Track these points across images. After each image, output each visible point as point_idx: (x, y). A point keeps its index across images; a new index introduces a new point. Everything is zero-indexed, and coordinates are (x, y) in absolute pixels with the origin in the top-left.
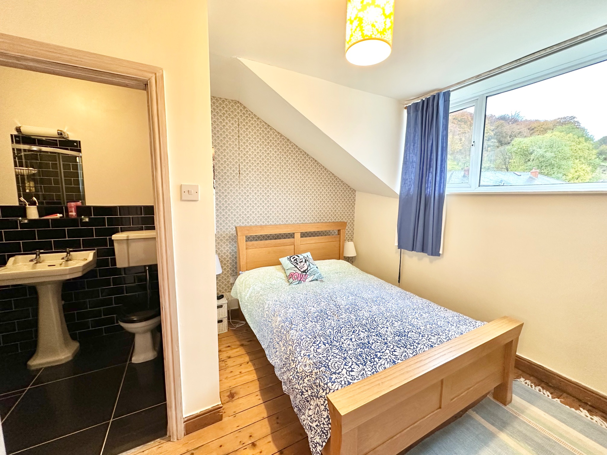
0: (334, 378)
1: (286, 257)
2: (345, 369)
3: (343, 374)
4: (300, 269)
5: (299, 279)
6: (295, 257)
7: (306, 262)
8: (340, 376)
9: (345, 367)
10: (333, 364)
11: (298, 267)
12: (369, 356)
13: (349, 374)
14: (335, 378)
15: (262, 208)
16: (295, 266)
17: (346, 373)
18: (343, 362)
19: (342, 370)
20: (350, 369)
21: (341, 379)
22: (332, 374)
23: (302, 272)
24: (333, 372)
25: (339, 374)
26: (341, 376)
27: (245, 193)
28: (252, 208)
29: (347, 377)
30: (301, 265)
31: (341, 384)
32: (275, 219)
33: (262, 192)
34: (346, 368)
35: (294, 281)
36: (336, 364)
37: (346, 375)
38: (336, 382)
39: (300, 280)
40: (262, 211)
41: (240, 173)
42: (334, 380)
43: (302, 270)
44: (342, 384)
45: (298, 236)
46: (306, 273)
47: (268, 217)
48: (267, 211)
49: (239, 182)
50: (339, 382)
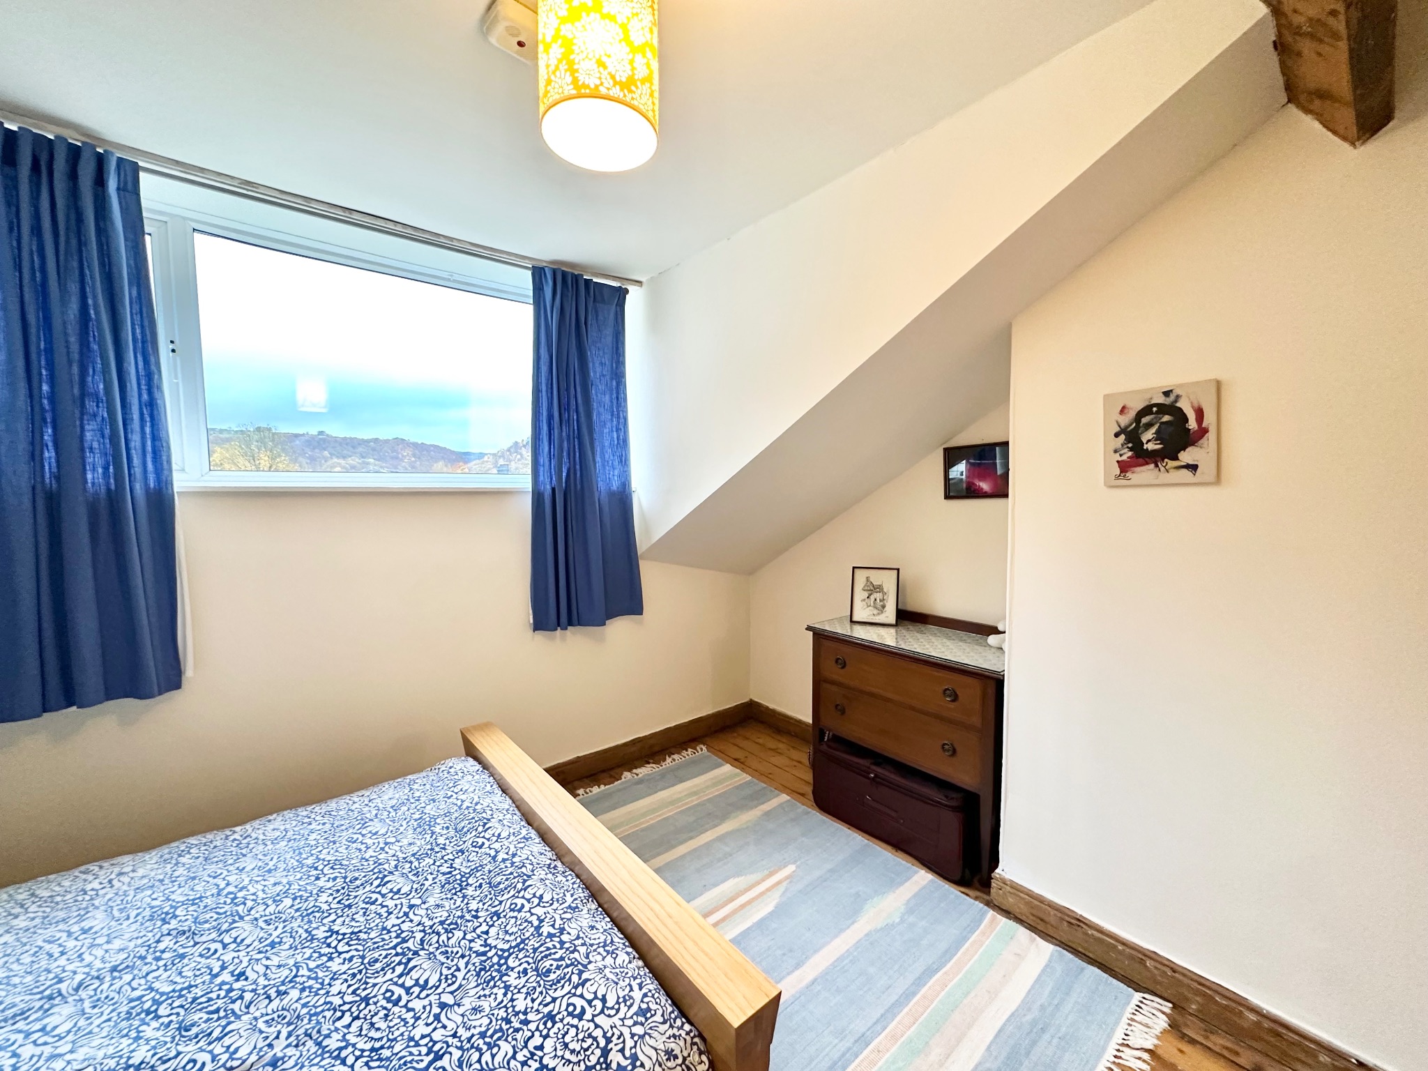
0: (619, 1058)
2: (596, 1019)
3: (612, 1027)
8: (616, 1036)
9: (588, 1016)
10: (568, 1055)
12: (553, 951)
13: (612, 1008)
14: (620, 1054)
17: (609, 1016)
18: (565, 1022)
19: (597, 1026)
20: (598, 1004)
21: (627, 1035)
22: (605, 1062)
24: (602, 1060)
25: (609, 1041)
26: (617, 1033)
29: (621, 1015)
31: (642, 1037)
34: (594, 1016)
36: (571, 1046)
37: (616, 1020)
38: (633, 1051)
42: (626, 1058)
44: (642, 1032)
50: (636, 1042)
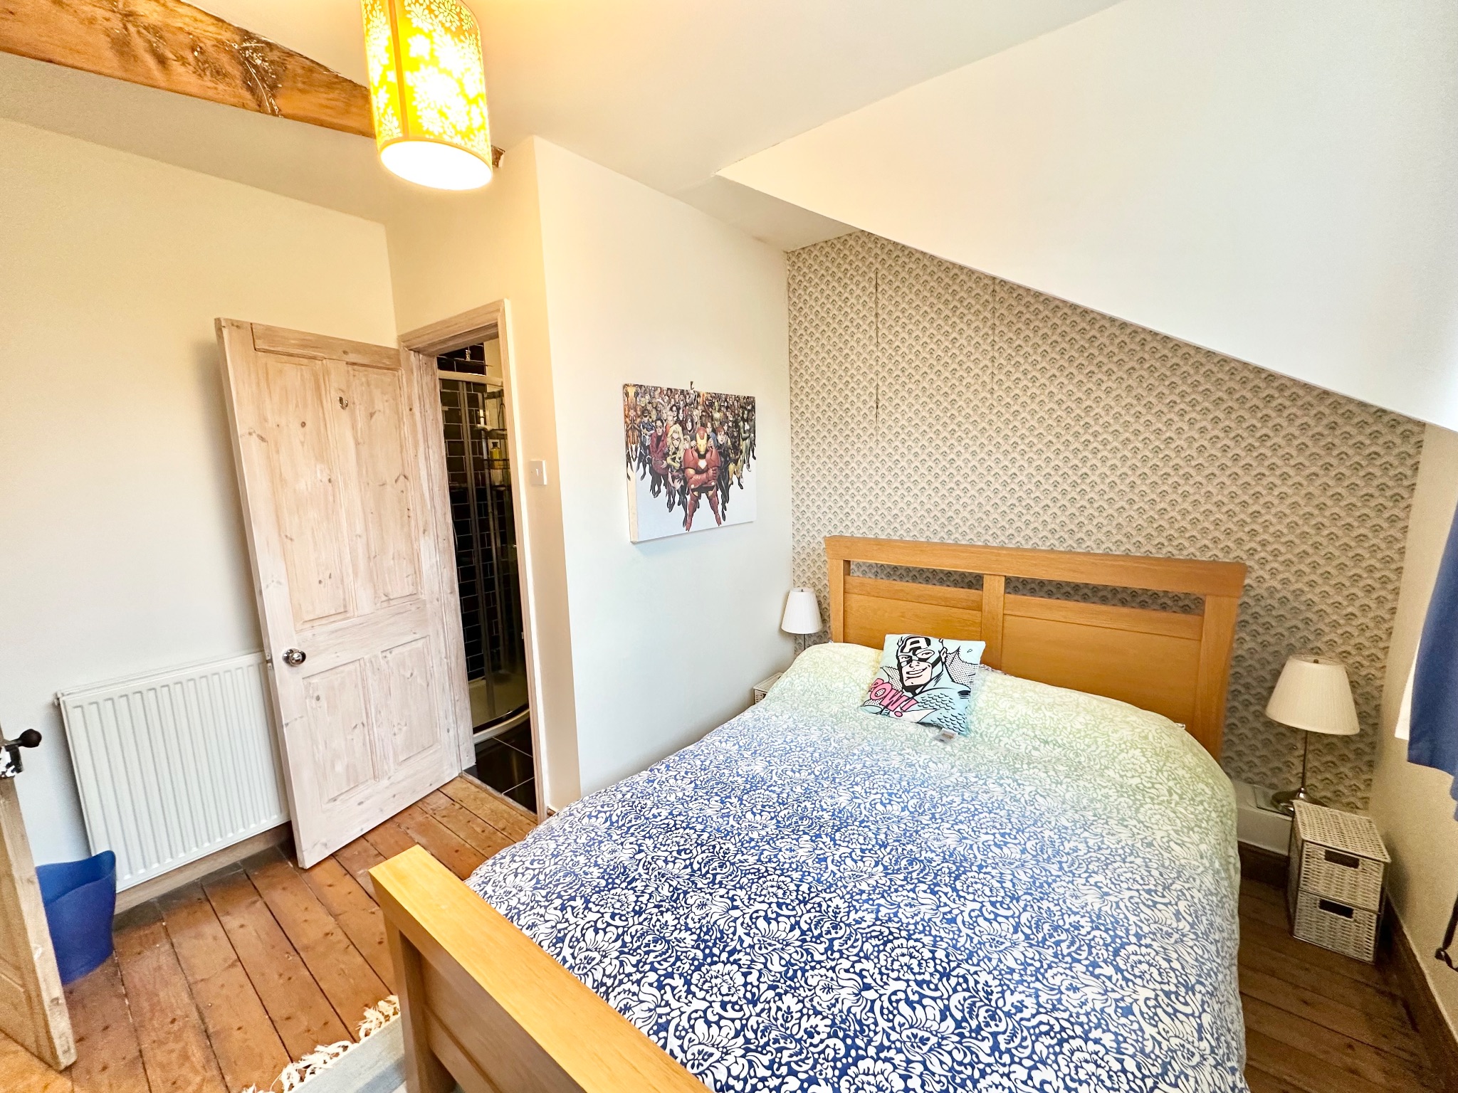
1: (900, 636)
4: (905, 676)
5: (886, 702)
6: (918, 642)
7: (934, 665)
11: (906, 669)
15: (933, 494)
16: (899, 664)
23: (904, 687)
27: (890, 455)
28: (906, 494)
30: (917, 668)
32: (972, 527)
33: (933, 451)
35: (871, 702)
39: (886, 707)
40: (932, 501)
41: (880, 405)
43: (908, 683)
45: (994, 587)
46: (915, 695)
47: (950, 519)
48: (947, 502)
49: (877, 429)
